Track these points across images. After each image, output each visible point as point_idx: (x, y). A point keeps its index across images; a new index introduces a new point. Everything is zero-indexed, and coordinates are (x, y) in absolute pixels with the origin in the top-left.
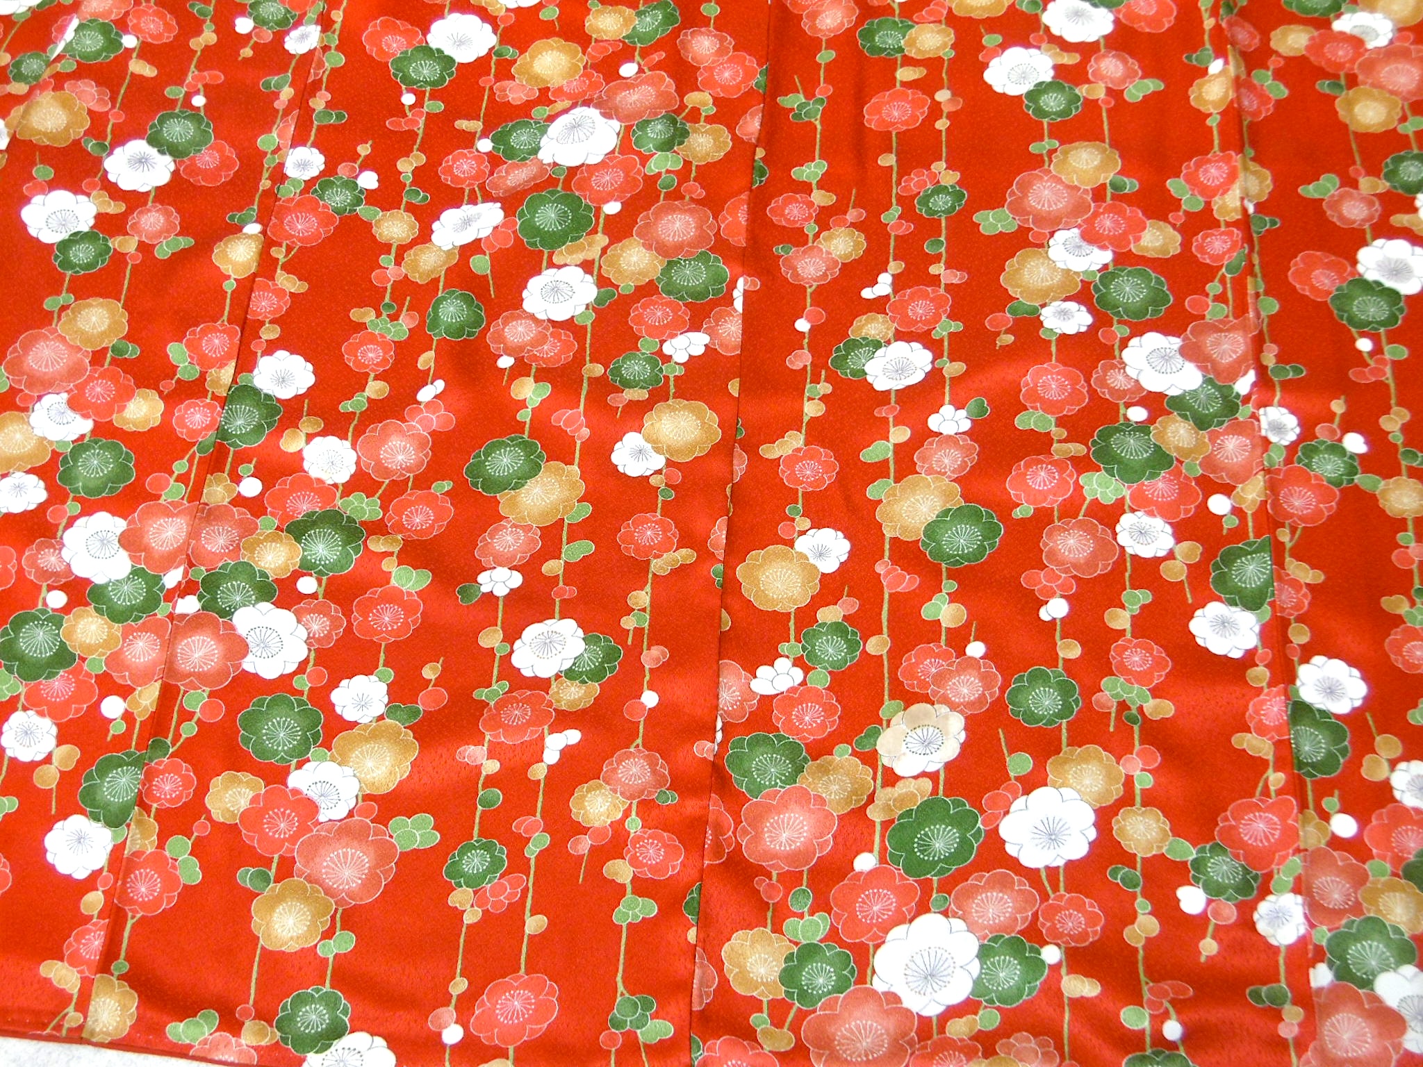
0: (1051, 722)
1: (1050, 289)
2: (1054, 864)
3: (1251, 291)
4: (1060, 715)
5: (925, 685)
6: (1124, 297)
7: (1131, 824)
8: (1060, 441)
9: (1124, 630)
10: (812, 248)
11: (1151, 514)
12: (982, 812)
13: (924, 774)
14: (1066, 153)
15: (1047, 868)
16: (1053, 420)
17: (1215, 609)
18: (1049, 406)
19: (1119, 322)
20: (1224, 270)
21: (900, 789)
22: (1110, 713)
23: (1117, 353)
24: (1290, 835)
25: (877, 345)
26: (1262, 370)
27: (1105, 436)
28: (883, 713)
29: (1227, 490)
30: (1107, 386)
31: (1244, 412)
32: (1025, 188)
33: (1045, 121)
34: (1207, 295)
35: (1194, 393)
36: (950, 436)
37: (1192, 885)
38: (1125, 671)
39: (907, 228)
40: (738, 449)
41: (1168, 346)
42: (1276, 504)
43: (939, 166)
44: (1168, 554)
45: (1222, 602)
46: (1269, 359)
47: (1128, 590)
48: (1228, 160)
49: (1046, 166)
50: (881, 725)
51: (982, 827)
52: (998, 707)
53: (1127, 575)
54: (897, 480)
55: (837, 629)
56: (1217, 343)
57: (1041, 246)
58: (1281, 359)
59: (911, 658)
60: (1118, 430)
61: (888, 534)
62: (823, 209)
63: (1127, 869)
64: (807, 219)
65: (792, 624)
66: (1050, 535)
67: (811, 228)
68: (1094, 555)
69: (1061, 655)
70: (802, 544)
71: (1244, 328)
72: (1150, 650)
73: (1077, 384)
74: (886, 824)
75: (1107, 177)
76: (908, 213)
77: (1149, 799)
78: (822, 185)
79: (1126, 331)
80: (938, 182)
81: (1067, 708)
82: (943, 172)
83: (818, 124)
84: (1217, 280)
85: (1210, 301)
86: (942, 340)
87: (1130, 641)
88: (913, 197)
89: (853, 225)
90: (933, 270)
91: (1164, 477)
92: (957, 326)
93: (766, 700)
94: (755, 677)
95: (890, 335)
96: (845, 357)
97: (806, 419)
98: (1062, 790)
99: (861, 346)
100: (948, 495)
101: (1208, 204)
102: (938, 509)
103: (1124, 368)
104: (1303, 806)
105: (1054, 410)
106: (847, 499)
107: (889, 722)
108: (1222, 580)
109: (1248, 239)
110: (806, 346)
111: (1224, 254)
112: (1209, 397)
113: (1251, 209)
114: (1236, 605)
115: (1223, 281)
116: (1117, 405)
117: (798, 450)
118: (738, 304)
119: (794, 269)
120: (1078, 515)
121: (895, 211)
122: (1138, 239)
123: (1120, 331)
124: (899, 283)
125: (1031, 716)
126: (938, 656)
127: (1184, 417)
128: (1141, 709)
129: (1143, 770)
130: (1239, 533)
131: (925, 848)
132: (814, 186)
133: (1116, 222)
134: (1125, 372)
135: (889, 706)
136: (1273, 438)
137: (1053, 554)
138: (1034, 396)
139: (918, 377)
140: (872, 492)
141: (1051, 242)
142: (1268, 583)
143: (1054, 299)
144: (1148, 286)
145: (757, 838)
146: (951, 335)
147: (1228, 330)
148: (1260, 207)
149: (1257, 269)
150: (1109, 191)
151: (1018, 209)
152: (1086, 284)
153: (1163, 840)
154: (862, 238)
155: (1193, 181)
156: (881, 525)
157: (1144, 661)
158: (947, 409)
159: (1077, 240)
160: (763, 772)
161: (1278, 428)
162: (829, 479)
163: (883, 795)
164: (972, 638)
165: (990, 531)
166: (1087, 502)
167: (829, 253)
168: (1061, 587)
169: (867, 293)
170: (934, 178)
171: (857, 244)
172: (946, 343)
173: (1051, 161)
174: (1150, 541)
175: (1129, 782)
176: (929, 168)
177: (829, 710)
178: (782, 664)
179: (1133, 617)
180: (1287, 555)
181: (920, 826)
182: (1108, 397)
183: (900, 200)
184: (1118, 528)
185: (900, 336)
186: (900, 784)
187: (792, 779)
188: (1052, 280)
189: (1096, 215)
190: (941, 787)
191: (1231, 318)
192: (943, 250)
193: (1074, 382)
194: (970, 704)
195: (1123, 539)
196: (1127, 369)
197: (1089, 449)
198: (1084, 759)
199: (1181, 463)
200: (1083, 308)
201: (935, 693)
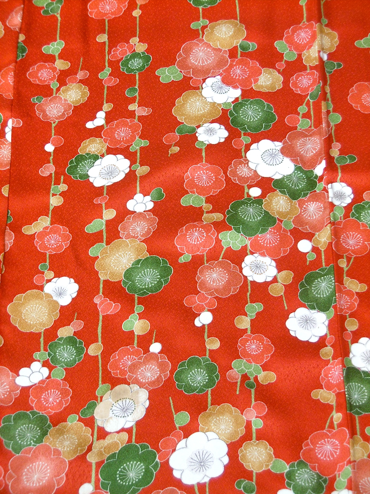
0: (201, 390)
1: (203, 116)
2: (203, 481)
3: (324, 110)
4: (207, 386)
5: (123, 372)
6: (248, 119)
7: (250, 452)
8: (207, 212)
9: (247, 329)
10: (56, 97)
11: (263, 255)
12: (158, 451)
13: (123, 430)
14: (213, 28)
15: (199, 484)
16: (204, 199)
17: (301, 312)
18: (201, 191)
19: (245, 134)
20: (309, 97)
21: (108, 441)
22: (237, 382)
23: (243, 154)
24: (345, 452)
25: (96, 158)
26: (330, 160)
27: (235, 208)
28: (98, 393)
29: (309, 237)
30: (237, 175)
31: (320, 186)
32: (188, 52)
33: (201, 8)
34: (299, 114)
35: (289, 177)
36: (141, 213)
37: (287, 488)
38: (247, 355)
39: (114, 81)
40: (8, 230)
41: (274, 148)
42: (338, 244)
43: (134, 41)
44: (273, 279)
45: (306, 307)
46: (335, 152)
47: (249, 304)
48: (311, 27)
49: (201, 37)
50: (97, 400)
51: (158, 461)
52: (169, 383)
53: (248, 294)
54: (108, 243)
55: (70, 341)
56: (304, 144)
57: (198, 88)
58: (342, 152)
59: (116, 356)
60: (243, 203)
61: (102, 278)
62: (62, 72)
63: (247, 481)
64: (52, 79)
65: (42, 340)
66: (201, 272)
67: (54, 85)
68: (228, 283)
69: (208, 347)
70: (49, 288)
71: (320, 134)
72: (261, 341)
73: (219, 175)
74: (99, 464)
75: (238, 42)
76: (115, 72)
77: (261, 435)
78: (61, 56)
79: (248, 140)
80: (134, 50)
81: (211, 380)
82: (137, 44)
83: (58, 16)
84: (304, 104)
85: (300, 117)
86: (136, 152)
87: (250, 336)
88: (119, 61)
89: (81, 81)
90: (131, 107)
91: (270, 231)
92: (145, 143)
93: (25, 390)
94: (18, 375)
95: (104, 151)
96: (76, 167)
97: (51, 208)
98: (208, 433)
99: (86, 159)
100: (138, 251)
101: (300, 56)
102: (133, 260)
103: (248, 163)
104: (353, 433)
105: (204, 192)
106: (77, 258)
107: (101, 398)
108: (306, 294)
109: (323, 77)
110: (51, 161)
111: (309, 87)
112: (299, 179)
113: (325, 58)
114: (314, 309)
115: (308, 104)
116: (243, 187)
117: (46, 228)
118: (9, 137)
119: (44, 111)
120: (219, 258)
121: (108, 71)
122: (256, 81)
123: (245, 140)
124: (109, 118)
125: (189, 388)
126: (132, 353)
127: (283, 192)
128: (256, 378)
129: (257, 417)
130: (316, 263)
131: (124, 477)
132: (57, 57)
133: (243, 71)
134: (248, 166)
135: (101, 387)
136: (336, 203)
137: (203, 284)
138: (192, 184)
139: (120, 177)
140: (92, 252)
141: (204, 85)
142: (333, 294)
143: (205, 122)
144: (263, 110)
145: (18, 480)
146: (141, 148)
147: (311, 136)
148: (331, 56)
149: (329, 95)
150: (239, 50)
151: (183, 66)
152: (225, 111)
153: (269, 461)
154: (87, 90)
155: (290, 42)
156: (97, 272)
157: (258, 347)
158: (139, 197)
159: (220, 83)
160: (22, 437)
161: (340, 196)
162: (65, 245)
163: (98, 445)
164: (153, 341)
165: (164, 272)
166: (224, 250)
167: (65, 100)
168: (208, 305)
169: (90, 125)
170: (131, 47)
171: (83, 94)
172: (138, 154)
173: (203, 33)
174: (262, 272)
175: (249, 425)
176: (128, 42)
177: (64, 393)
178: (36, 366)
179: (252, 320)
180: (345, 275)
181: (121, 463)
182: (237, 182)
183: (111, 64)
184: (243, 265)
185: (110, 151)
186: (108, 437)
187: (40, 440)
188: (204, 109)
189: (231, 66)
190: (134, 437)
191: (313, 128)
192: (137, 94)
193: (217, 174)
194: (152, 383)
195: (246, 271)
196: (250, 164)
197: (225, 216)
198: (221, 413)
199: (281, 221)
200: (223, 127)
201: (130, 377)
